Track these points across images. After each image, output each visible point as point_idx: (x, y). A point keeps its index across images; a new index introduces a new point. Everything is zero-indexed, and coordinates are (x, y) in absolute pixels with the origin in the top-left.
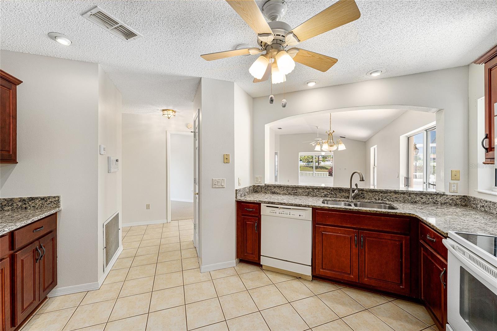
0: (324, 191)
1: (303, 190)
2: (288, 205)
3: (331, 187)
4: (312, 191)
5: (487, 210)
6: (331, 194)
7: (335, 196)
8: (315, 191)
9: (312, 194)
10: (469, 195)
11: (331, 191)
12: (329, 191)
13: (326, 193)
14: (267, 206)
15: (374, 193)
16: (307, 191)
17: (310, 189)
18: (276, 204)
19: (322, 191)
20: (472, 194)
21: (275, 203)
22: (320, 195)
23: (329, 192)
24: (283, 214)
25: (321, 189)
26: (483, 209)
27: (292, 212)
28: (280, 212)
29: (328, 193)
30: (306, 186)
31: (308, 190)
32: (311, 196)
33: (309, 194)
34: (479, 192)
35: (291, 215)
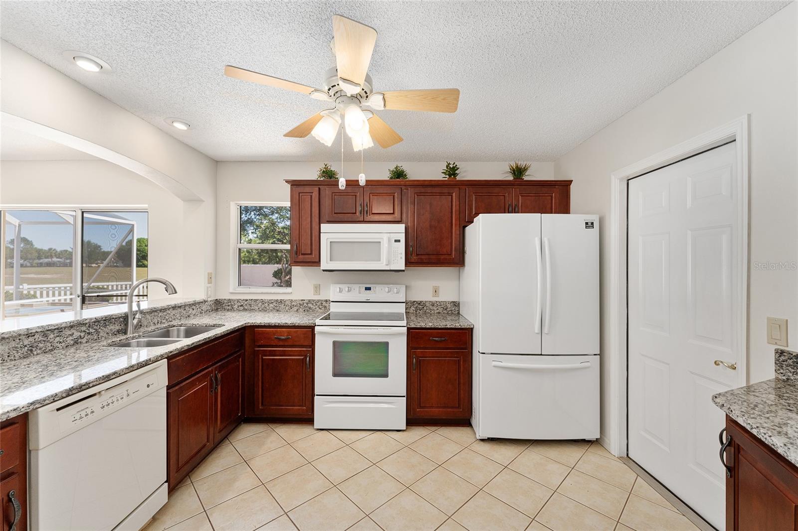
0: (74, 331)
1: (13, 344)
2: (125, 374)
3: (91, 319)
4: (41, 338)
5: (247, 308)
6: (89, 333)
7: (95, 337)
8: (52, 336)
9: (40, 349)
10: (221, 298)
11: (89, 327)
12: (84, 328)
13: (77, 334)
14: (58, 410)
15: (153, 314)
16: (26, 342)
17: (37, 336)
18: (93, 386)
19: (69, 332)
20: (224, 295)
21: (91, 385)
22: (63, 344)
23: (84, 331)
24: (112, 403)
25: (65, 328)
26: (242, 308)
27: (130, 387)
28: (105, 404)
29: (82, 335)
30: (28, 329)
31: (31, 339)
32: (37, 354)
33: (31, 351)
34: (231, 293)
35: (132, 396)
